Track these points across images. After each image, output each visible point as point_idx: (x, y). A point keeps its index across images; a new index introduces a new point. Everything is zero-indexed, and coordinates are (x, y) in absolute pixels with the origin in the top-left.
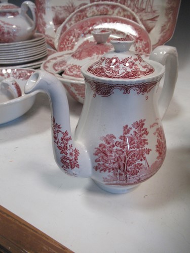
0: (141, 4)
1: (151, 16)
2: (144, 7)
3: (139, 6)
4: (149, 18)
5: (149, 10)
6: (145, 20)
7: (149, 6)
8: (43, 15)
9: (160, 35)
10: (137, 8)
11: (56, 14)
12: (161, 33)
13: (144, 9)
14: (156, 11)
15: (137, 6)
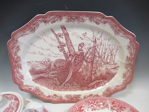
0: (106, 60)
1: (113, 67)
2: (108, 61)
3: (105, 61)
4: (112, 68)
5: (112, 63)
6: (110, 69)
7: (112, 61)
8: (20, 70)
9: (123, 80)
10: (104, 62)
11: (32, 67)
12: (123, 78)
13: (108, 63)
14: (116, 63)
15: (103, 61)
